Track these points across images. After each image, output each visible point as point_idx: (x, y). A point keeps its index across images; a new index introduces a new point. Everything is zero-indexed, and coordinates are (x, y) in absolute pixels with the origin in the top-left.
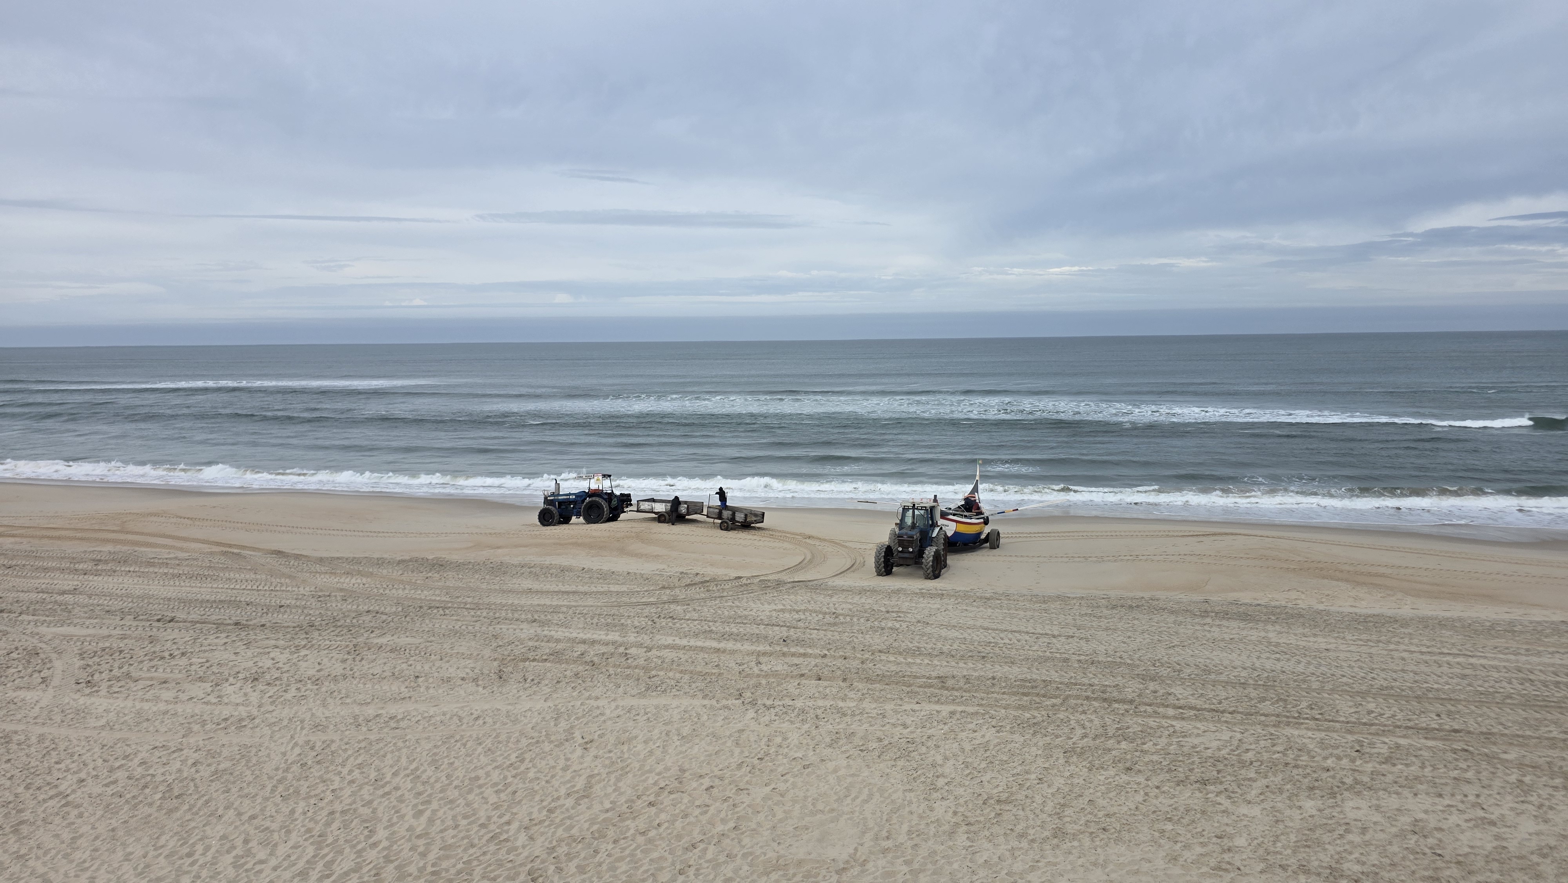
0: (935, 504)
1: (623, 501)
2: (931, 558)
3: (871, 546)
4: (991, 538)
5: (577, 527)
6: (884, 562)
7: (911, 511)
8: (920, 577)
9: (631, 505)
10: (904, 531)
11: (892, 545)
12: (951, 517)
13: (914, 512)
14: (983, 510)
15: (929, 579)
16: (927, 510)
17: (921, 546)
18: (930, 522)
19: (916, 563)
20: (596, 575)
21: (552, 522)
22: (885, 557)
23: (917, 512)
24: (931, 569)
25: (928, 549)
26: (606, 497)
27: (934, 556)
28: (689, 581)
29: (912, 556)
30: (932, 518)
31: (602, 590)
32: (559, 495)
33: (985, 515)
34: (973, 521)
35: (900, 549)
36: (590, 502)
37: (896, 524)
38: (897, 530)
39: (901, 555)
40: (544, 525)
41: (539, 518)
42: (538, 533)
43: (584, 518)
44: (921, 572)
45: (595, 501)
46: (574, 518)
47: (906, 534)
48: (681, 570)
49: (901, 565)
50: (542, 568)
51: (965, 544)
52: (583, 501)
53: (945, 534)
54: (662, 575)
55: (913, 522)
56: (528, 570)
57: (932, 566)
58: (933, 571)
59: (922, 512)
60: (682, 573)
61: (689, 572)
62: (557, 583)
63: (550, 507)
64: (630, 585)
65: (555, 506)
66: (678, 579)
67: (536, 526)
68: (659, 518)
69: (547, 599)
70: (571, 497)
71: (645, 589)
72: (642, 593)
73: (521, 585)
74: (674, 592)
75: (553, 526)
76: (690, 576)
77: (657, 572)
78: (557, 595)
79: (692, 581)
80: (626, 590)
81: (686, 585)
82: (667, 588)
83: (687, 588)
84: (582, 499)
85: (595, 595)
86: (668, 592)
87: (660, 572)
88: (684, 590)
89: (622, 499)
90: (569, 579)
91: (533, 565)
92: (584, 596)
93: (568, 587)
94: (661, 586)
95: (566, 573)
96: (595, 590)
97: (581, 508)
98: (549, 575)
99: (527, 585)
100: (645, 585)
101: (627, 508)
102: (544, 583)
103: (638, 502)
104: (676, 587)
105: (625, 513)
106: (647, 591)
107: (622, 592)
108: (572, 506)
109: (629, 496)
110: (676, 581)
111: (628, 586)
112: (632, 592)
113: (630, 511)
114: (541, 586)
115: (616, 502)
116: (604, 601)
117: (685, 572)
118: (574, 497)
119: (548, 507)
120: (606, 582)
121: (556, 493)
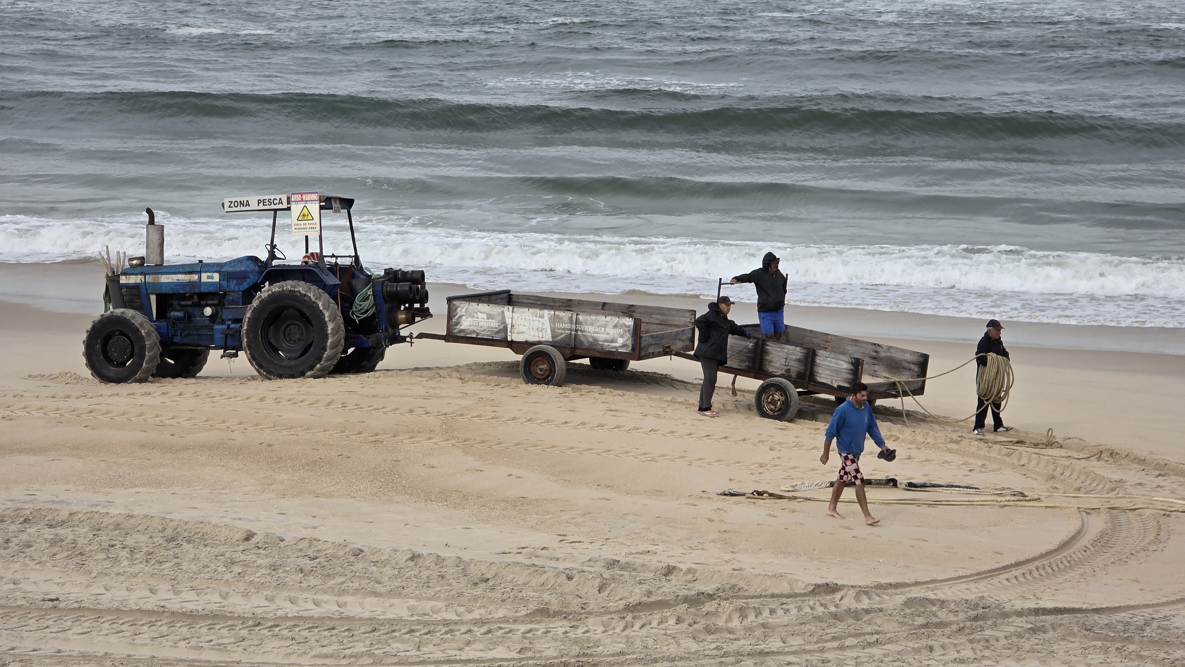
1: (396, 299)
5: (226, 389)
9: (425, 313)
20: (293, 561)
21: (137, 366)
26: (332, 280)
28: (637, 595)
31: (316, 612)
32: (160, 268)
36: (273, 298)
40: (105, 378)
41: (89, 354)
42: (83, 404)
43: (253, 359)
45: (292, 295)
46: (214, 356)
48: (609, 553)
50: (97, 530)
52: (248, 295)
54: (537, 570)
56: (48, 534)
60: (612, 564)
61: (639, 560)
62: (153, 582)
63: (129, 313)
64: (419, 598)
65: (145, 309)
66: (597, 582)
67: (78, 379)
68: (529, 361)
69: (114, 639)
70: (204, 278)
71: (476, 614)
72: (464, 629)
73: (23, 586)
74: (580, 631)
75: (141, 381)
76: (642, 576)
77: (520, 558)
78: (152, 624)
79: (649, 593)
80: (404, 613)
81: (628, 608)
82: (556, 614)
83: (629, 618)
84: (245, 286)
85: (290, 629)
86: (560, 627)
87: (531, 556)
88: (622, 624)
89: (392, 287)
90: (194, 568)
91: (63, 515)
92: (251, 629)
93: (192, 596)
94: (532, 607)
95: (186, 546)
96: (291, 610)
97: (240, 321)
98: (124, 554)
99: (44, 588)
100: (476, 599)
101: (411, 321)
102: (106, 580)
103: (450, 300)
104: (590, 613)
105: (403, 339)
106: (481, 622)
107: (391, 622)
108: (208, 311)
109: (418, 278)
110: (590, 589)
111: (412, 602)
112: (426, 624)
113: (421, 336)
114: (94, 590)
115: (371, 300)
116: (325, 650)
117: (623, 560)
118: (216, 277)
119: (119, 311)
120: (331, 583)
121: (151, 262)
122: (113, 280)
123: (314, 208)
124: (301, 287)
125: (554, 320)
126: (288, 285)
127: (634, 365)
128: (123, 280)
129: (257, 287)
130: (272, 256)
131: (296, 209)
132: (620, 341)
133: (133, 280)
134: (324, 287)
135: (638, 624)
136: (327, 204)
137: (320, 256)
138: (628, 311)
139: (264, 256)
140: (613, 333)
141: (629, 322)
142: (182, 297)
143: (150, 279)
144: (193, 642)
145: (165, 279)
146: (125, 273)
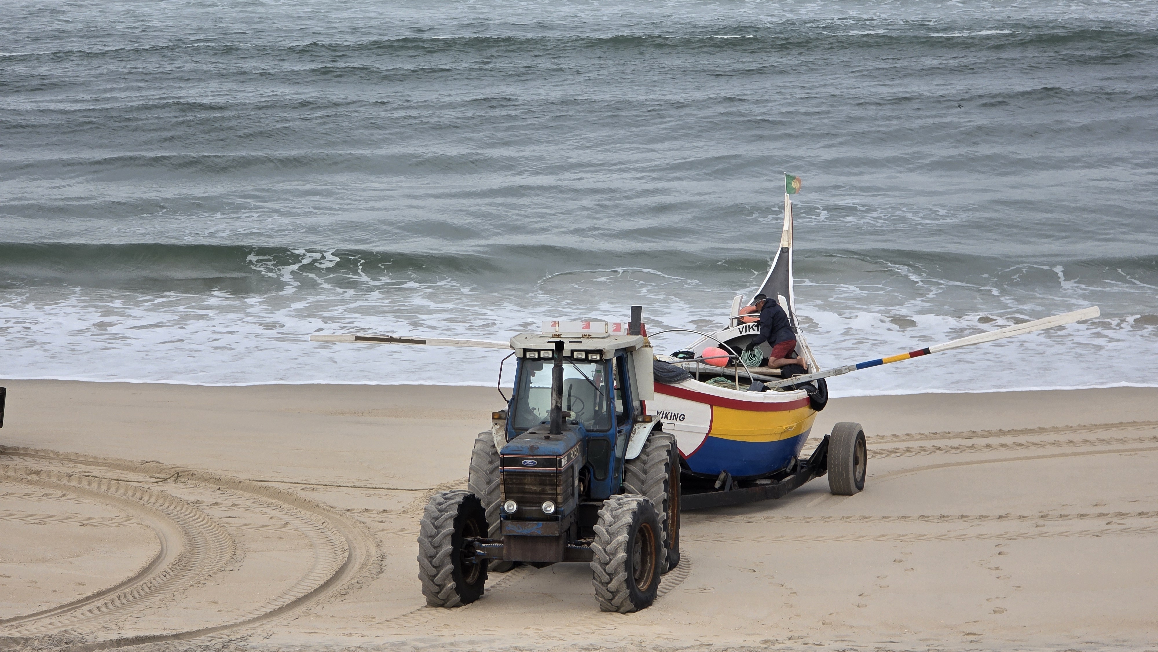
0: (634, 340)
2: (623, 537)
3: (407, 499)
4: (834, 454)
6: (453, 556)
7: (548, 368)
8: (582, 606)
10: (524, 441)
11: (481, 493)
12: (693, 385)
13: (558, 373)
14: (807, 357)
15: (618, 610)
16: (604, 362)
17: (587, 495)
18: (619, 406)
19: (569, 556)
22: (456, 538)
23: (569, 372)
24: (622, 575)
25: (612, 502)
27: (632, 529)
29: (554, 529)
30: (624, 392)
33: (814, 375)
34: (772, 396)
35: (511, 507)
37: (497, 417)
38: (499, 440)
39: (514, 528)
44: (589, 588)
47: (532, 451)
49: (516, 565)
51: (745, 482)
53: (673, 449)
55: (557, 409)
57: (628, 564)
58: (628, 582)
59: (590, 370)
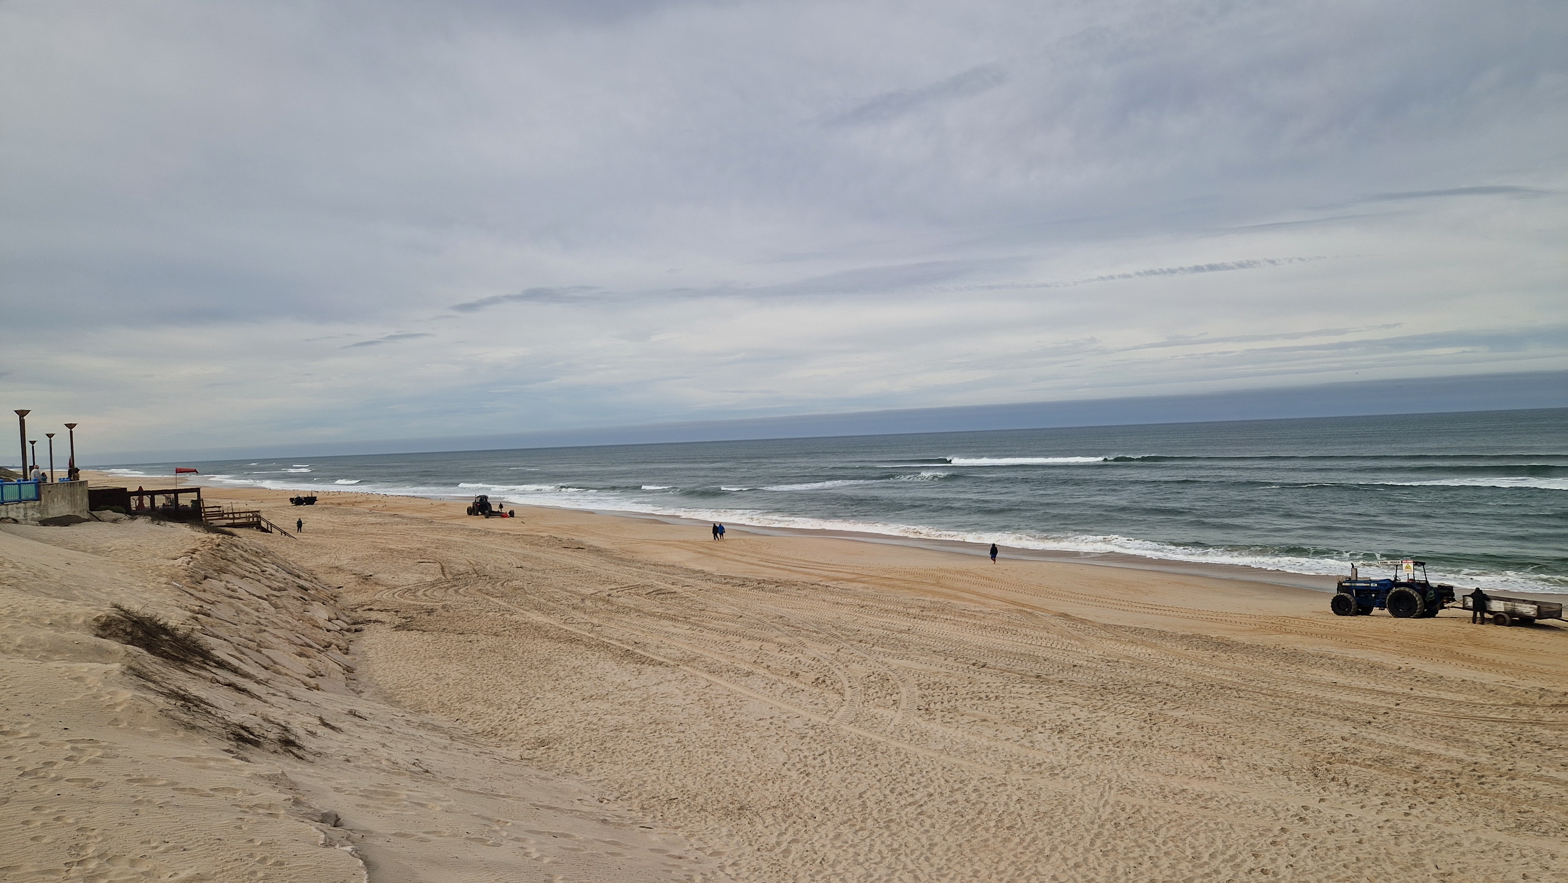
1: (1445, 595)
5: (1379, 619)
9: (1454, 600)
20: (1418, 678)
21: (1349, 611)
26: (1418, 588)
28: (1556, 702)
31: (1429, 695)
32: (1356, 581)
36: (1397, 592)
40: (1339, 614)
41: (1332, 606)
42: (1331, 622)
43: (1389, 611)
45: (1404, 592)
46: (1376, 609)
48: (1540, 685)
50: (1345, 661)
52: (1388, 591)
54: (1512, 689)
56: (1329, 661)
60: (1542, 689)
61: (1553, 689)
62: (1368, 680)
63: (1346, 594)
64: (1468, 695)
65: (1352, 594)
66: (1538, 695)
67: (1329, 614)
68: (1495, 618)
69: (1358, 697)
70: (1372, 585)
71: (1492, 702)
72: (1488, 707)
73: (1324, 677)
74: (1535, 711)
75: (1351, 615)
76: (1556, 694)
77: (1504, 684)
78: (1371, 694)
79: (1560, 701)
80: (1464, 700)
81: (1552, 705)
82: (1524, 705)
83: (1554, 709)
84: (1386, 588)
85: (1422, 700)
86: (1526, 710)
87: (1508, 684)
88: (1551, 711)
89: (1441, 591)
90: (1382, 677)
91: (1333, 656)
92: (1407, 699)
93: (1383, 686)
94: (1514, 701)
95: (1378, 670)
96: (1421, 694)
97: (1385, 599)
98: (1356, 670)
99: (1331, 678)
100: (1491, 697)
101: (1448, 602)
102: (1352, 678)
103: (1464, 596)
104: (1537, 706)
105: (1445, 608)
106: (1494, 705)
107: (1459, 702)
108: (1373, 595)
109: (1450, 588)
110: (1536, 697)
111: (1466, 696)
112: (1473, 704)
113: (1452, 607)
114: (1348, 681)
115: (1433, 595)
116: (1436, 709)
117: (1546, 688)
118: (1376, 585)
119: (1342, 594)
120: (1433, 687)
121: (1354, 579)
122: (1340, 584)
123: (1411, 565)
124: (1407, 589)
125: (1505, 604)
126: (1402, 588)
127: (1537, 621)
128: (1343, 584)
129: (1391, 589)
130: (1396, 579)
131: (1404, 565)
132: (1532, 613)
133: (1347, 584)
134: (1416, 590)
135: (1558, 712)
136: (1416, 564)
137: (1414, 580)
138: (1534, 603)
139: (1393, 579)
140: (1529, 610)
141: (1536, 607)
142: (1364, 590)
143: (1353, 584)
144: (1387, 701)
145: (1358, 585)
146: (1344, 582)
